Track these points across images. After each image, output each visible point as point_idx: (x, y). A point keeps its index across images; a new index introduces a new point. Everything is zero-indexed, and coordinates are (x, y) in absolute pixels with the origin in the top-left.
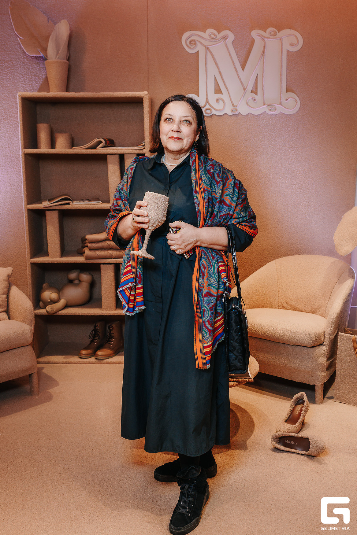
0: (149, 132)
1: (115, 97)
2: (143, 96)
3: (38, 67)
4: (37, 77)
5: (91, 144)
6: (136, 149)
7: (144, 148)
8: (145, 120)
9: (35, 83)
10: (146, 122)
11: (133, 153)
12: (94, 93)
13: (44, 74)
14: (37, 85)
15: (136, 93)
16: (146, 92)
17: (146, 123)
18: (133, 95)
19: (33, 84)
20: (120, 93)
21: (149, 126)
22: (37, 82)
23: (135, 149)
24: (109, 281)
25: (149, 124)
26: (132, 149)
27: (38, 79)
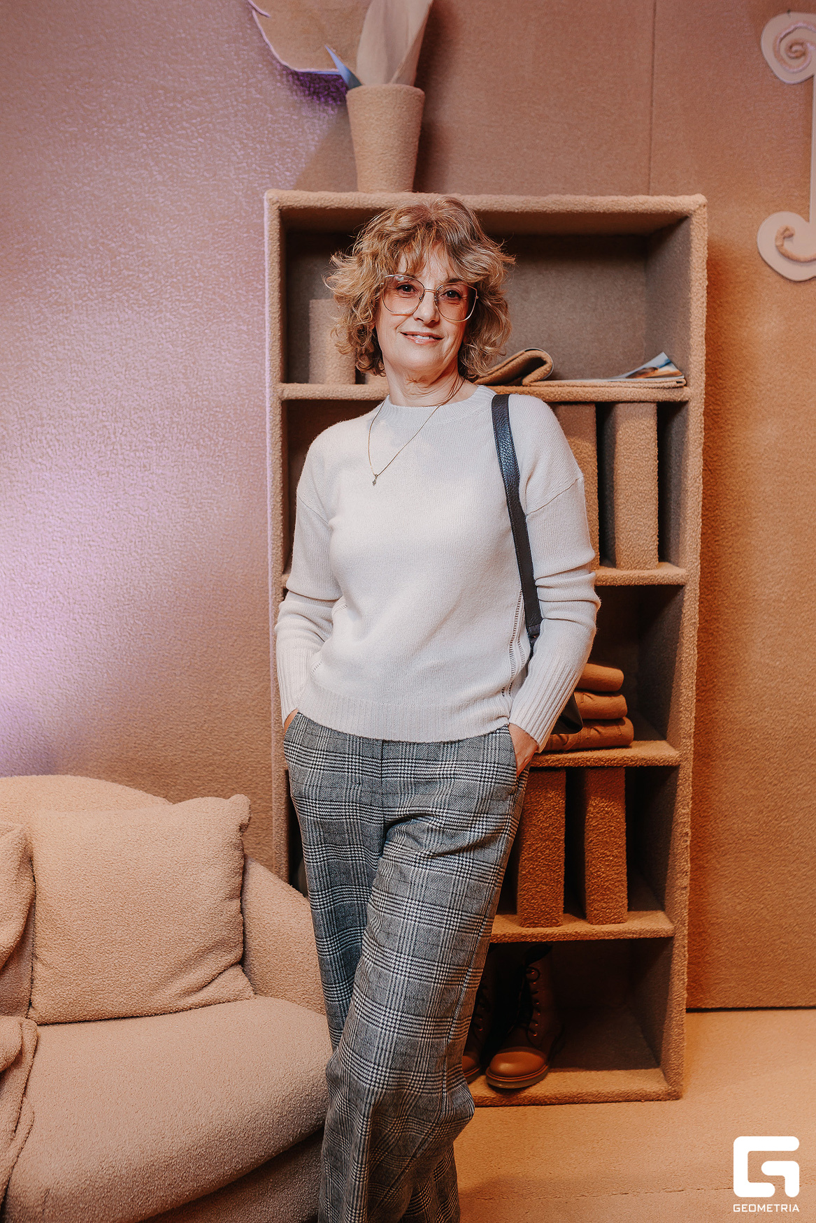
0: (705, 329)
1: (599, 213)
2: (693, 209)
3: (296, 117)
4: (288, 150)
5: (506, 369)
6: (661, 385)
7: (686, 385)
8: (694, 289)
9: (281, 167)
10: (699, 295)
11: (648, 398)
12: (529, 198)
13: (313, 139)
14: (288, 174)
15: (669, 200)
16: (700, 199)
17: (698, 300)
18: (658, 207)
19: (277, 171)
20: (615, 198)
21: (705, 309)
22: (289, 165)
23: (658, 385)
24: (547, 828)
25: (705, 304)
26: (647, 385)
27: (294, 155)
